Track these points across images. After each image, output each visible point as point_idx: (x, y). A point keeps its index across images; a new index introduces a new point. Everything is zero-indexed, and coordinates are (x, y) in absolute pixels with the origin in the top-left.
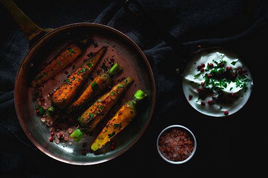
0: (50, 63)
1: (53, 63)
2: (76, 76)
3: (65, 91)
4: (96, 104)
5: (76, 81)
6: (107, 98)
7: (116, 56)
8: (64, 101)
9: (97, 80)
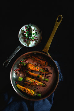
0: (38, 58)
1: (39, 59)
2: (39, 69)
3: (32, 67)
4: (33, 80)
5: (37, 69)
6: (37, 83)
7: (51, 77)
8: (29, 68)
9: (41, 76)
